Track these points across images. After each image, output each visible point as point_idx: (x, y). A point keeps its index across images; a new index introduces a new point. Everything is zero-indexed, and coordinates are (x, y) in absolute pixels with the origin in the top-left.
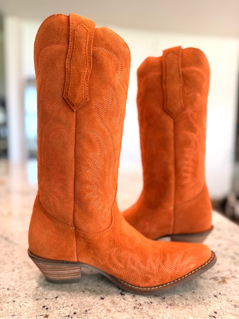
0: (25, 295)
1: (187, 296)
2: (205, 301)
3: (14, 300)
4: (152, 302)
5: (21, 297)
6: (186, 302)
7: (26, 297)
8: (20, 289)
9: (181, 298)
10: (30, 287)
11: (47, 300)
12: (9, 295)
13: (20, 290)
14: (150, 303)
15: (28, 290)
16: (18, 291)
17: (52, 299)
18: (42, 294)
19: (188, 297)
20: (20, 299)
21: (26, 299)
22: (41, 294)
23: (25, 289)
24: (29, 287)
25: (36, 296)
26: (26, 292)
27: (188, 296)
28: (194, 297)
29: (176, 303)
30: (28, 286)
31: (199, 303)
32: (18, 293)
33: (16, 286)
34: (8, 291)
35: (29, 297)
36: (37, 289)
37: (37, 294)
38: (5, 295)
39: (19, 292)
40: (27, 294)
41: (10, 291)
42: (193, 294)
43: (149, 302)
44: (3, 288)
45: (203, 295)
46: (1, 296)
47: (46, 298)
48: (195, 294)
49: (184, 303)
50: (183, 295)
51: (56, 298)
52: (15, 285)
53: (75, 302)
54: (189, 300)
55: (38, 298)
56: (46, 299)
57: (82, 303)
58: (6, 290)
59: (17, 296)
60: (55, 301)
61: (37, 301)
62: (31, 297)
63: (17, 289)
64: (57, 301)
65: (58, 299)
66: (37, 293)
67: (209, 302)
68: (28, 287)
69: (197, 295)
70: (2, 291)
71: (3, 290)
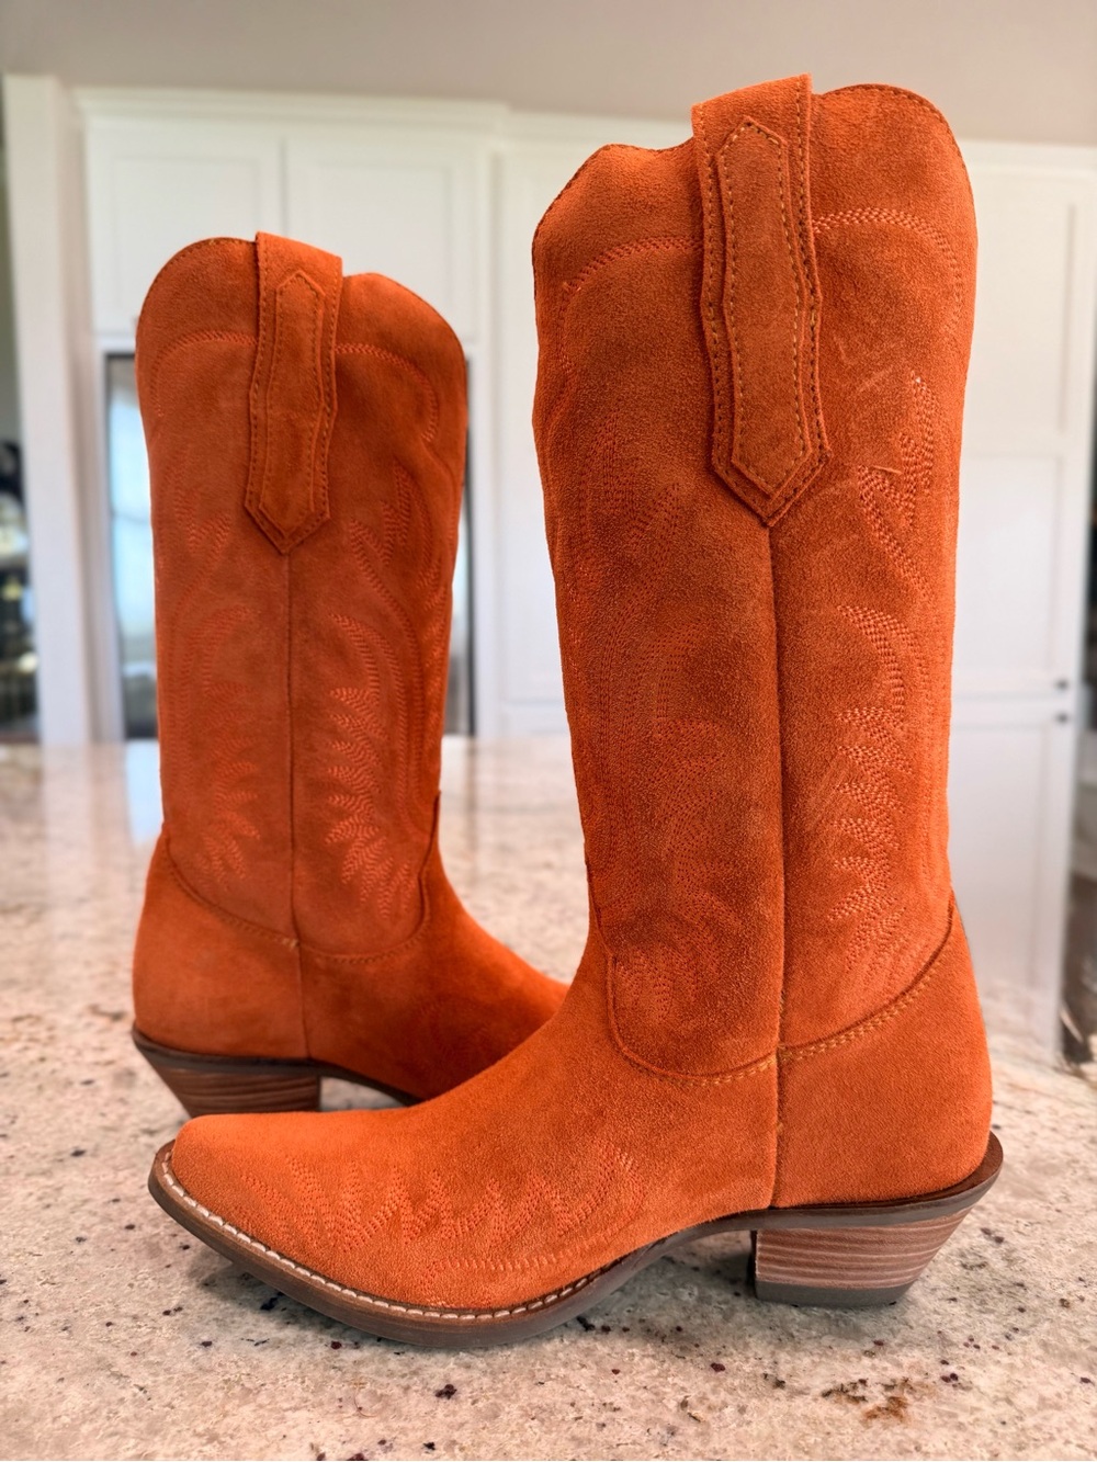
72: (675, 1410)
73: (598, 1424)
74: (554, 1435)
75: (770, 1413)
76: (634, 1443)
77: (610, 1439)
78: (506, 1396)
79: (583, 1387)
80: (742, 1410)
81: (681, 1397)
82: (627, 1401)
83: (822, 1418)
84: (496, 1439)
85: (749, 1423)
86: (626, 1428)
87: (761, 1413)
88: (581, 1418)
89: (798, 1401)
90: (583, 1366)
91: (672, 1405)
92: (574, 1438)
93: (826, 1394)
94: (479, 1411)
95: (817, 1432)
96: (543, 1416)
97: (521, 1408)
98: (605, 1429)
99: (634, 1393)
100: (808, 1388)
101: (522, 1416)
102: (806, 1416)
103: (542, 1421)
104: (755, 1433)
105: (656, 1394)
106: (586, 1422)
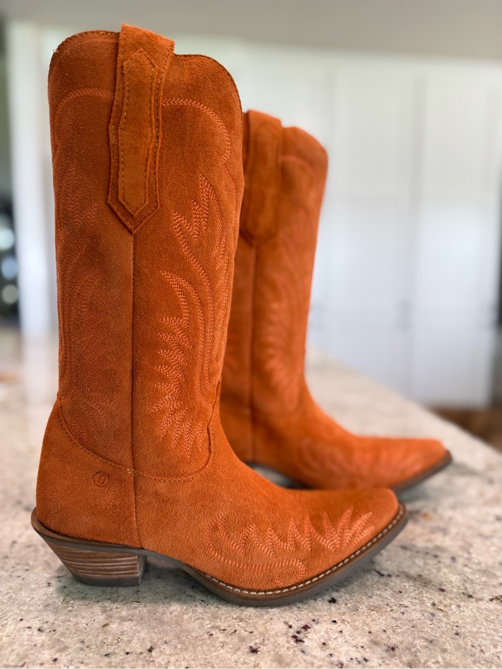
0: (79, 645)
1: (445, 643)
2: (487, 654)
3: (55, 657)
4: (367, 658)
5: (70, 650)
6: (444, 658)
7: (82, 649)
8: (67, 629)
9: (431, 647)
10: (89, 624)
11: (129, 655)
12: (42, 646)
13: (68, 632)
14: (364, 662)
15: (86, 633)
16: (62, 634)
17: (141, 653)
18: (118, 642)
19: (447, 645)
20: (69, 654)
21: (81, 655)
22: (115, 642)
23: (77, 630)
24: (87, 624)
25: (105, 647)
26: (82, 638)
27: (445, 641)
28: (459, 645)
29: (422, 661)
30: (84, 621)
31: (473, 659)
32: (62, 639)
33: (57, 623)
34: (40, 636)
35: (88, 650)
36: (105, 628)
37: (105, 641)
38: (33, 644)
39: (65, 637)
40: (83, 642)
41: (44, 634)
42: (457, 637)
43: (360, 659)
44: (29, 627)
45: (480, 639)
46: (26, 647)
47: (127, 650)
48: (462, 637)
49: (440, 659)
50: (434, 640)
51: (150, 650)
52: (55, 620)
53: (194, 660)
54: (450, 653)
55: (110, 651)
56: (127, 653)
57: (209, 663)
58: (36, 632)
59: (62, 646)
60: (147, 658)
61: (106, 660)
62: (92, 650)
63: (60, 629)
64: (151, 659)
65: (153, 653)
66: (106, 639)
67: (496, 658)
68: (85, 625)
69: (465, 640)
70: (27, 635)
71: (28, 632)
72: (431, 607)
73: (401, 613)
74: (384, 617)
75: (471, 607)
76: (419, 619)
77: (408, 618)
78: (358, 602)
79: (389, 598)
80: (459, 606)
81: (432, 602)
82: (410, 603)
83: (493, 609)
84: (361, 619)
85: (464, 611)
86: (414, 614)
87: (467, 608)
88: (393, 610)
89: (480, 603)
90: (386, 590)
91: (429, 605)
92: (393, 618)
93: (491, 600)
94: (349, 608)
95: (493, 614)
96: (377, 609)
97: (366, 607)
98: (405, 615)
99: (411, 600)
100: (483, 598)
101: (368, 610)
102: (486, 609)
103: (377, 611)
104: (468, 615)
105: (421, 600)
106: (396, 612)
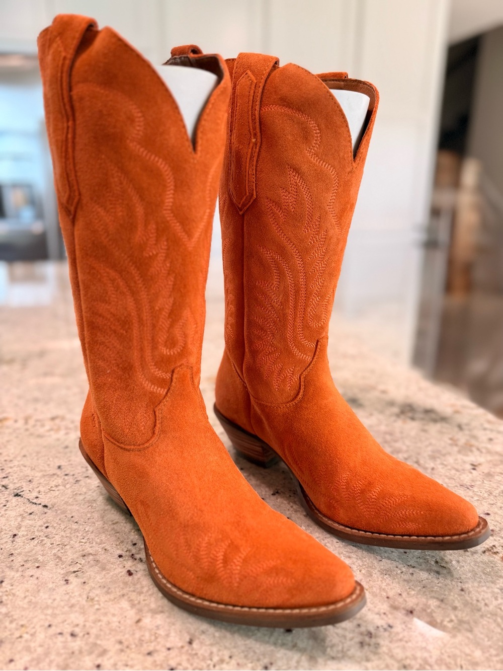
0: (118, 647)
1: (454, 601)
2: (491, 607)
3: (97, 662)
4: (391, 624)
5: (111, 654)
6: (456, 616)
7: (122, 651)
8: (101, 630)
9: (443, 606)
10: (122, 622)
11: (171, 651)
12: (81, 652)
13: (102, 633)
14: (389, 629)
15: (121, 632)
16: (97, 637)
17: (182, 647)
18: (156, 638)
19: (456, 602)
20: (111, 658)
21: (123, 657)
22: (153, 638)
23: (111, 630)
24: (119, 622)
25: (145, 645)
26: (119, 637)
27: (454, 599)
28: (466, 601)
29: (439, 621)
30: (115, 619)
31: (480, 613)
32: (99, 642)
33: (88, 624)
34: (75, 641)
35: (128, 651)
36: (141, 624)
37: (143, 638)
38: (70, 651)
39: (101, 640)
40: (121, 642)
41: (78, 639)
42: (463, 593)
43: (386, 626)
44: (61, 634)
45: (482, 593)
46: (64, 656)
47: (168, 645)
48: (467, 593)
49: (453, 618)
50: (444, 598)
51: (190, 643)
52: (85, 621)
53: (235, 647)
54: (460, 610)
55: (151, 648)
56: (169, 649)
57: (250, 648)
58: (69, 638)
59: (101, 650)
60: (190, 651)
61: (149, 659)
62: (133, 650)
63: (94, 631)
64: (194, 652)
65: (195, 645)
66: (143, 636)
67: (499, 610)
68: (117, 624)
69: (470, 595)
70: (62, 642)
71: (60, 638)
72: (435, 565)
73: (410, 574)
74: (397, 580)
75: (469, 562)
76: (427, 579)
77: (418, 579)
78: (370, 567)
79: (397, 560)
80: (458, 562)
81: (434, 560)
82: (416, 563)
83: (487, 561)
84: (377, 584)
85: (463, 566)
86: (422, 574)
87: (466, 562)
88: (403, 572)
89: (476, 556)
90: (392, 552)
91: (433, 563)
92: (405, 580)
93: (484, 552)
94: (364, 574)
95: (488, 567)
96: (389, 573)
97: (379, 571)
98: (414, 575)
99: (416, 560)
100: (477, 551)
101: (381, 574)
102: (481, 562)
103: (389, 575)
104: (467, 570)
105: (425, 559)
106: (405, 573)
